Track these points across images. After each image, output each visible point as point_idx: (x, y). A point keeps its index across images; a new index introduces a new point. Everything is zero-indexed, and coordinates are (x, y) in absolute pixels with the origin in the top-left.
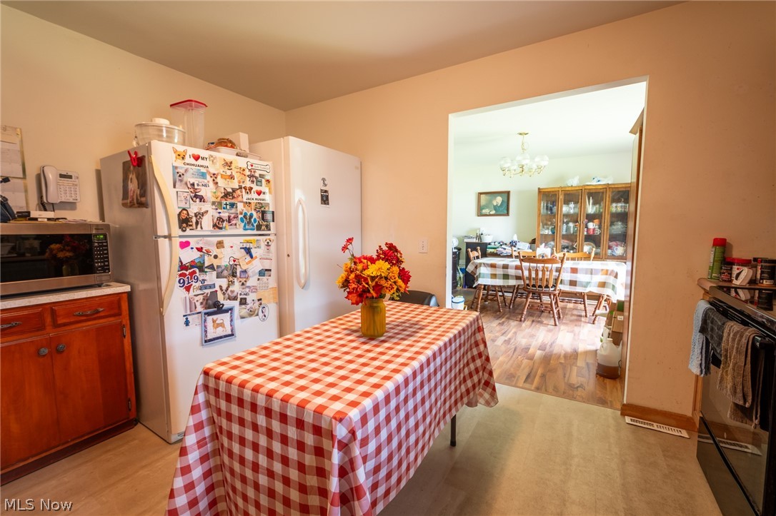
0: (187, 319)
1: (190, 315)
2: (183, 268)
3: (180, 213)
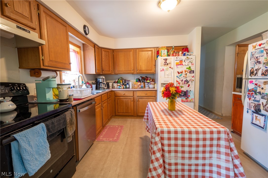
0: (248, 110)
1: (249, 109)
2: (249, 91)
3: (251, 70)
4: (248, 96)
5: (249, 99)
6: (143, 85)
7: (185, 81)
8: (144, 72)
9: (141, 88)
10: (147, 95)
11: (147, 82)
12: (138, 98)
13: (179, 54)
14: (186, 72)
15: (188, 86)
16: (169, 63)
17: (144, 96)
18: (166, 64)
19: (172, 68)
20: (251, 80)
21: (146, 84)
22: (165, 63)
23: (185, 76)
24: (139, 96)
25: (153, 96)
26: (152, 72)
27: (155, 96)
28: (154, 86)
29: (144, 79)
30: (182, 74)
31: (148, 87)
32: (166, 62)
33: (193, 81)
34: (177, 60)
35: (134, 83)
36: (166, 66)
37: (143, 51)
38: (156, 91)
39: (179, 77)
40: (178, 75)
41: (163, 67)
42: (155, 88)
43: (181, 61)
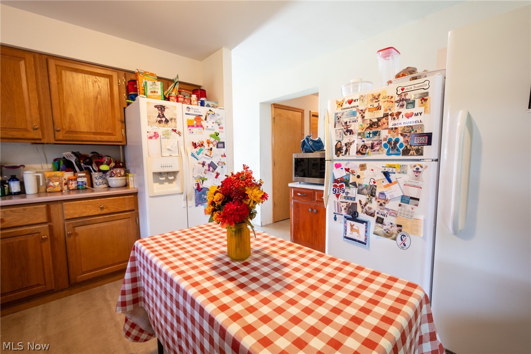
0: (335, 216)
1: (337, 214)
2: (336, 181)
3: (337, 144)
4: (334, 190)
5: (335, 196)
6: (85, 180)
7: (209, 166)
8: (85, 139)
9: (78, 189)
10: (105, 211)
11: (100, 171)
12: (71, 226)
13: (191, 101)
14: (211, 146)
15: (216, 177)
16: (171, 119)
17: (97, 213)
18: (162, 119)
19: (179, 133)
20: (338, 162)
21: (95, 175)
22: (159, 116)
23: (208, 154)
24: (76, 216)
25: (127, 209)
26: (113, 140)
27: (133, 210)
28: (126, 179)
29: (87, 160)
30: (202, 150)
31: (105, 186)
32: (163, 115)
33: (224, 166)
34: (189, 114)
35: (48, 174)
36: (164, 127)
37: (77, 71)
38: (135, 194)
39: (196, 155)
40: (195, 151)
41: (155, 127)
42: (131, 185)
43: (198, 118)
